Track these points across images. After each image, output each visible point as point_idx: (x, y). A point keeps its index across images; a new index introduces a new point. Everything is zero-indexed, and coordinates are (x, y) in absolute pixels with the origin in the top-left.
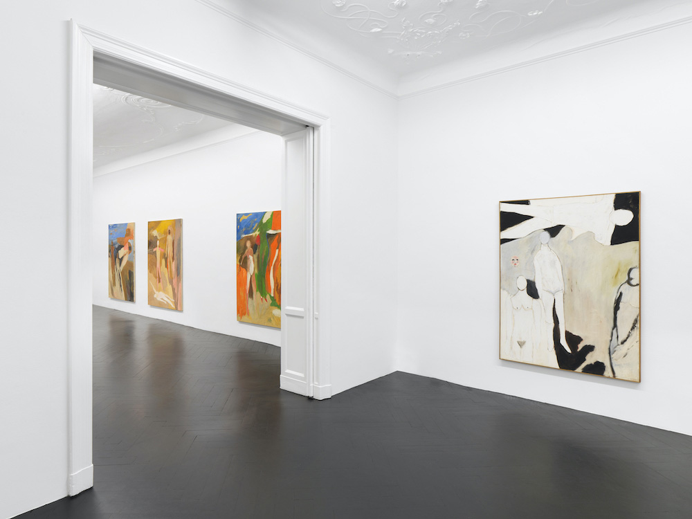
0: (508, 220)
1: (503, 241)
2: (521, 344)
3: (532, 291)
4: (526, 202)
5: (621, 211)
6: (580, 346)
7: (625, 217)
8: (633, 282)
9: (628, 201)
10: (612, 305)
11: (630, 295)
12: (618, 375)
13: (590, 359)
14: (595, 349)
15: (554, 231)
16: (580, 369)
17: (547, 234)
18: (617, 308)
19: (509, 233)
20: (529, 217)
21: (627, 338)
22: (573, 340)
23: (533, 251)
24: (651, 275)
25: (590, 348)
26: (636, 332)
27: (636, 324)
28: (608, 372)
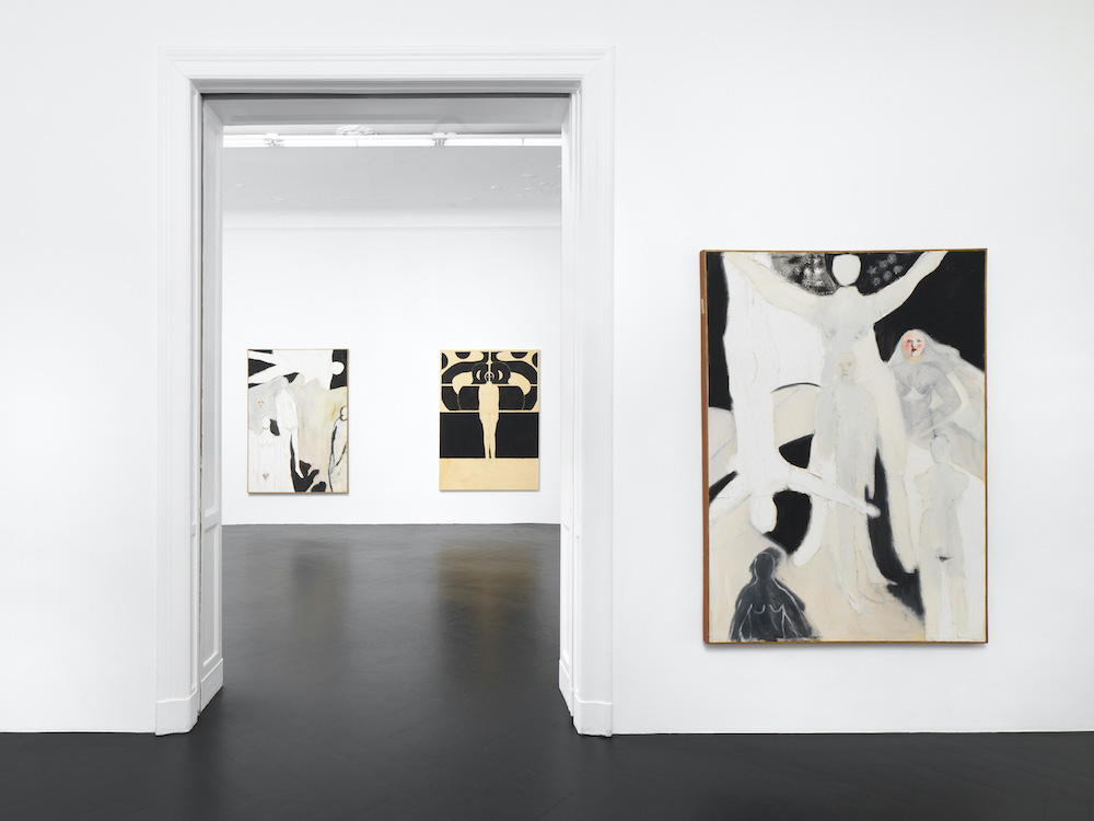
0: (256, 366)
1: (251, 385)
2: (265, 476)
3: (274, 429)
4: (270, 352)
5: (336, 363)
6: (310, 472)
7: (338, 368)
8: (344, 418)
9: (340, 356)
10: (331, 436)
11: (342, 427)
12: (334, 491)
13: (316, 481)
14: (319, 472)
15: (291, 377)
16: (309, 490)
17: (286, 380)
18: (333, 438)
19: (256, 378)
20: (271, 365)
21: (340, 460)
22: (304, 466)
23: (275, 395)
24: (354, 413)
25: (316, 472)
26: (345, 454)
27: (345, 449)
28: (328, 489)
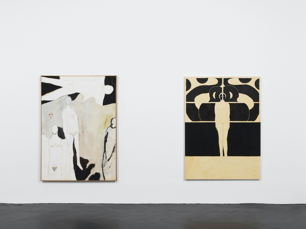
0: (47, 88)
1: (43, 102)
2: (54, 169)
3: (61, 134)
4: (58, 78)
5: (108, 86)
6: (88, 165)
8: (113, 126)
9: (111, 81)
10: (104, 140)
11: (112, 132)
12: (107, 179)
13: (93, 172)
14: (95, 166)
15: (74, 96)
16: (87, 179)
17: (70, 98)
18: (106, 141)
19: (47, 97)
20: (59, 87)
21: (111, 157)
22: (84, 162)
23: (61, 109)
24: (121, 123)
25: (92, 166)
26: (115, 153)
27: (115, 149)
28: (102, 178)
